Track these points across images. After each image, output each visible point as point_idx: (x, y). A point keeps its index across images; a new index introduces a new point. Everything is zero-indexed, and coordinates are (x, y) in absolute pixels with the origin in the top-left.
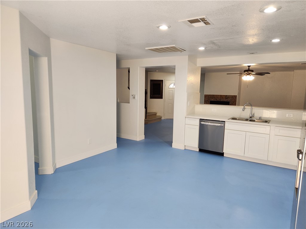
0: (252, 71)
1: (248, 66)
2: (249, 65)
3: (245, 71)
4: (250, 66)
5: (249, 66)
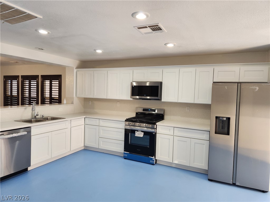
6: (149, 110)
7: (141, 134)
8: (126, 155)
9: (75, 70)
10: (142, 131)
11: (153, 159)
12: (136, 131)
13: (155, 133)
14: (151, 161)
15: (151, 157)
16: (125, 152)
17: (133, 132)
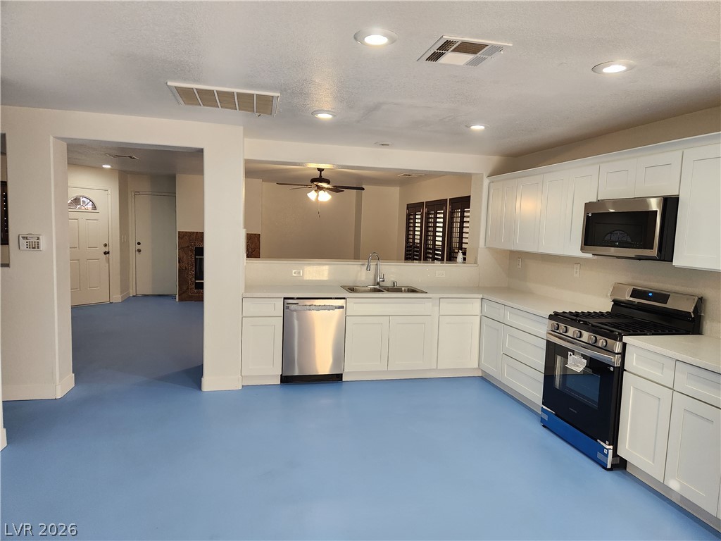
0: (328, 182)
1: (319, 169)
2: (321, 166)
3: (313, 181)
4: (323, 170)
5: (321, 170)
6: (651, 294)
7: (579, 363)
8: (546, 417)
9: (486, 182)
10: (582, 355)
11: (605, 451)
12: (569, 353)
13: (614, 367)
14: (600, 456)
15: (602, 443)
16: (544, 407)
17: (564, 352)
